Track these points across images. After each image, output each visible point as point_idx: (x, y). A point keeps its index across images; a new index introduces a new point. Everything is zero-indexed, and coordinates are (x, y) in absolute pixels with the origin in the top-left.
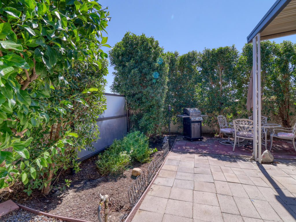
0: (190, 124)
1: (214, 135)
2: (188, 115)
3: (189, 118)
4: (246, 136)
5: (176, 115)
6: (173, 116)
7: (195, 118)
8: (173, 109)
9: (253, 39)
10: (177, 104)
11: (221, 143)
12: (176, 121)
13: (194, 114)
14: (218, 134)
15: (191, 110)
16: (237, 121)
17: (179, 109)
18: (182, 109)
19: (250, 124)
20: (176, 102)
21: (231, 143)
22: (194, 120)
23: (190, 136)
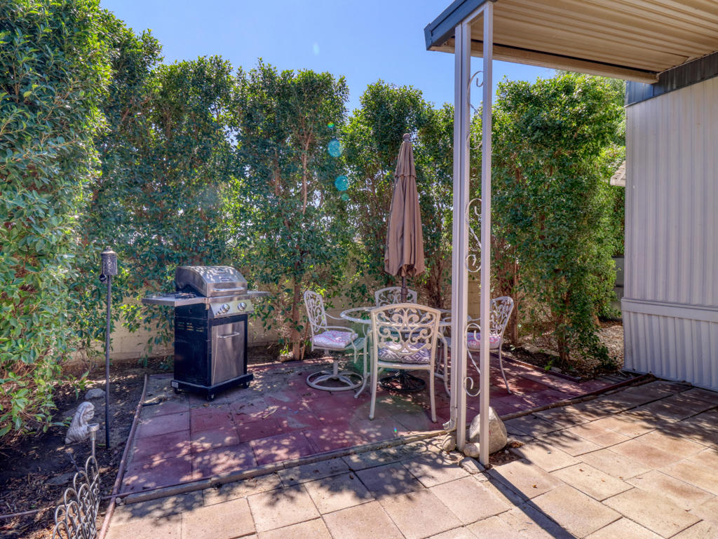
0: (206, 330)
1: (279, 354)
2: (200, 295)
3: (203, 305)
4: (408, 358)
5: (141, 292)
6: (126, 299)
7: (226, 307)
8: (126, 272)
9: (456, 28)
10: (147, 249)
11: (313, 384)
12: (140, 317)
13: (222, 290)
14: (291, 348)
15: (210, 275)
16: (386, 312)
17: (156, 271)
18: (168, 268)
19: (423, 320)
20: (140, 241)
21: (345, 381)
22: (223, 314)
23: (206, 379)
